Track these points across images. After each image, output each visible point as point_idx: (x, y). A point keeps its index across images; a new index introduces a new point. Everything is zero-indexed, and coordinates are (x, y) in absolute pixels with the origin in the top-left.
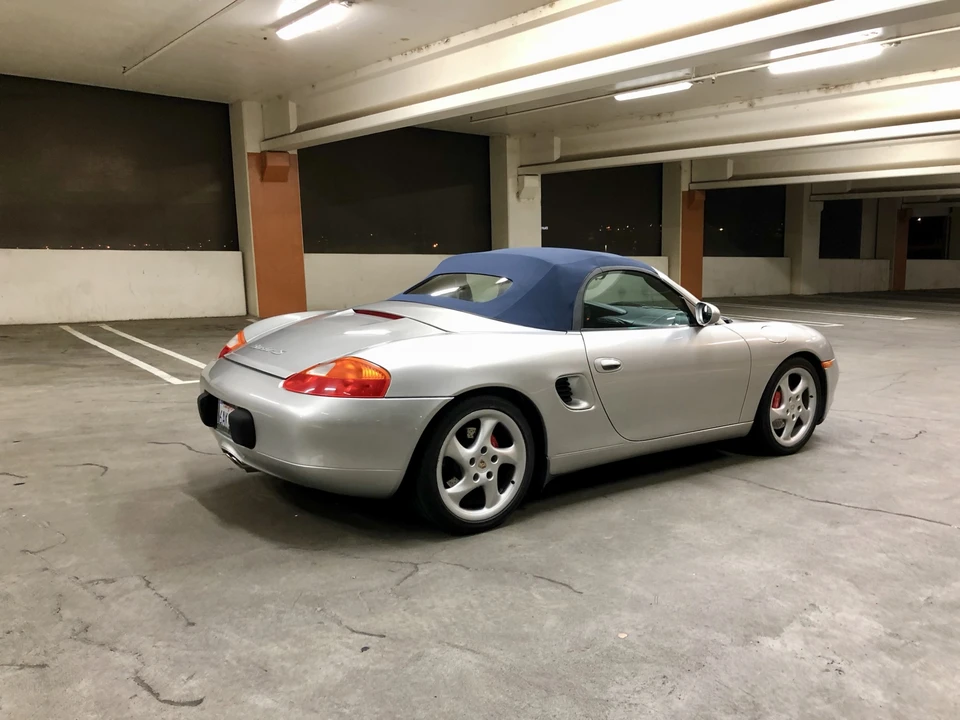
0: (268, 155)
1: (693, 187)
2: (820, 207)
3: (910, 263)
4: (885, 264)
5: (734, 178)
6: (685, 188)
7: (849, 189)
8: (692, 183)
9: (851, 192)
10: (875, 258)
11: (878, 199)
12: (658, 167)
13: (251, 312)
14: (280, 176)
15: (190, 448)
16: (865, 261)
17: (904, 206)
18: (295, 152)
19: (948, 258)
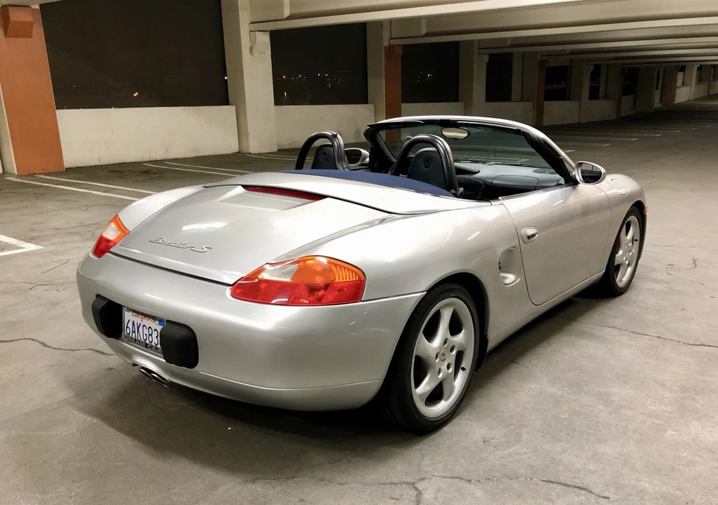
0: (11, 10)
1: (393, 42)
2: (486, 59)
3: (547, 104)
4: (530, 105)
5: (427, 35)
6: (386, 43)
7: (509, 44)
8: (391, 39)
9: (510, 46)
10: (522, 100)
11: (524, 53)
12: (363, 26)
13: (8, 169)
14: (24, 31)
15: (44, 344)
16: (516, 103)
17: (543, 58)
18: (37, 7)
19: (569, 100)
